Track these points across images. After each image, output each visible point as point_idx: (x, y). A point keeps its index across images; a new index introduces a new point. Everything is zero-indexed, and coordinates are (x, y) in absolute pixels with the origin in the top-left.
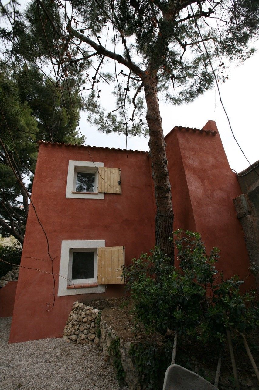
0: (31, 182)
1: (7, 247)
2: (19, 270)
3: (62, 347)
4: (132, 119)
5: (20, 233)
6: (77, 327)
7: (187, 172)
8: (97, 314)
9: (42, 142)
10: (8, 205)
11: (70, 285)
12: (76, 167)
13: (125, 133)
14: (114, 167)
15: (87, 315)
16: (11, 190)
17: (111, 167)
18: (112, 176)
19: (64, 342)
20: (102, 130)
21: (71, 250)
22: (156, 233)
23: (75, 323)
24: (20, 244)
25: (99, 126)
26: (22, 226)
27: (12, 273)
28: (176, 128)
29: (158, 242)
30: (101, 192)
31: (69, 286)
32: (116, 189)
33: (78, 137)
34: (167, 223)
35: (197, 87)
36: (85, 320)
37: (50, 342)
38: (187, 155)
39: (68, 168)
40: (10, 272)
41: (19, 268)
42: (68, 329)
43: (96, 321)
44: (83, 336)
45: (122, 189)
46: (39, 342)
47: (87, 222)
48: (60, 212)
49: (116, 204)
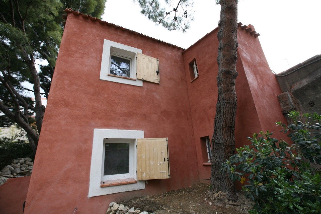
4: (175, 10)
11: (104, 183)
13: (164, 25)
14: (152, 56)
18: (150, 65)
21: (106, 140)
30: (139, 78)
31: (103, 184)
32: (154, 78)
39: (102, 47)
45: (160, 79)
47: (124, 109)
48: (93, 95)
49: (155, 94)
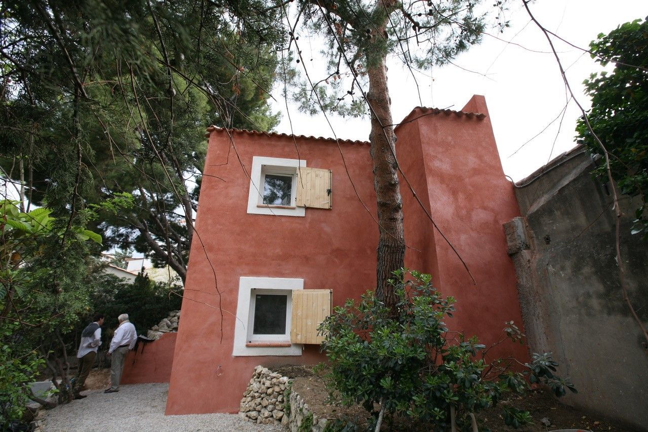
0: (197, 185)
1: (161, 283)
2: (179, 318)
3: (237, 425)
4: (350, 93)
5: (180, 263)
6: (259, 400)
7: (430, 180)
8: (287, 384)
9: (215, 128)
10: (163, 220)
11: (250, 342)
12: (264, 168)
13: (340, 114)
14: (321, 168)
15: (273, 385)
16: (167, 198)
17: (316, 166)
18: (318, 182)
19: (240, 420)
20: (304, 110)
21: (253, 291)
22: (378, 271)
23: (256, 394)
24: (179, 279)
25: (299, 104)
26: (183, 252)
27: (169, 322)
28: (417, 110)
29: (380, 285)
30: (300, 205)
31: (249, 343)
32: (324, 202)
33: (270, 115)
34: (394, 257)
35: (456, 40)
36: (270, 391)
37: (220, 418)
38: (432, 154)
39: (251, 169)
40: (166, 320)
41: (178, 314)
42: (246, 403)
43: (285, 393)
44: (267, 413)
45: (333, 202)
46: (206, 417)
47: (278, 251)
48: (239, 235)
49: (323, 225)
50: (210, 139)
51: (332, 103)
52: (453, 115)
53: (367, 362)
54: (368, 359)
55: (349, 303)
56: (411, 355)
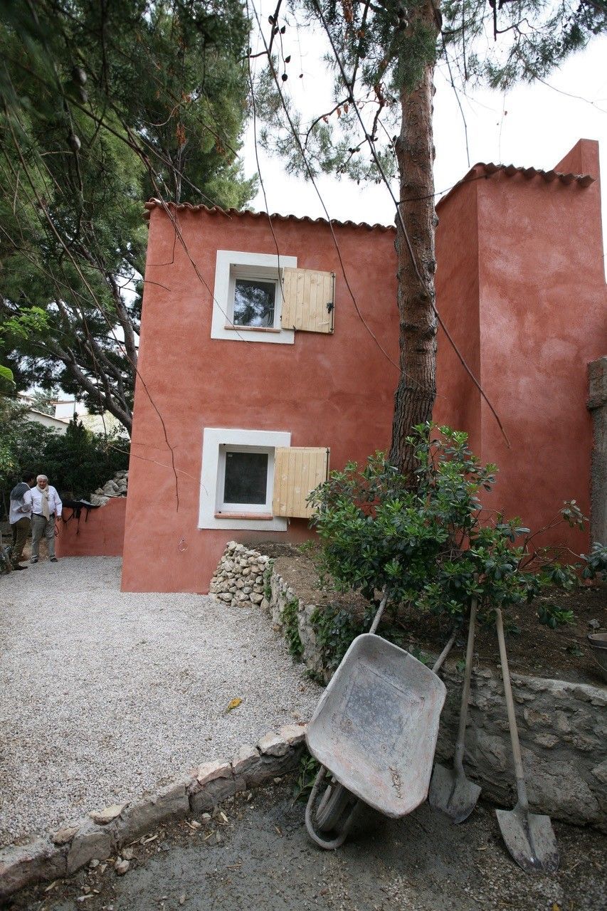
0: (138, 296)
1: (101, 434)
2: (127, 480)
3: (207, 607)
4: (370, 138)
5: (124, 408)
6: (233, 581)
7: (484, 291)
8: (267, 564)
9: (156, 203)
10: (94, 347)
11: (220, 512)
12: (234, 268)
13: (352, 177)
14: (320, 269)
15: (249, 565)
16: (97, 315)
17: (312, 267)
18: (314, 291)
19: (210, 601)
20: (295, 171)
21: (222, 447)
22: (395, 425)
23: (229, 574)
24: (124, 430)
25: (287, 159)
26: (127, 394)
27: (115, 484)
28: (478, 169)
29: (395, 445)
30: (287, 327)
31: (218, 514)
32: (321, 323)
33: (243, 179)
34: (419, 407)
35: (566, 26)
36: (246, 571)
37: (186, 598)
38: (494, 247)
39: (214, 270)
40: (111, 481)
41: (126, 475)
42: (217, 583)
43: (265, 574)
44: (242, 596)
45: (335, 323)
46: (170, 596)
47: (256, 393)
48: (200, 369)
49: (320, 357)
50: (151, 222)
51: (340, 157)
52: (537, 178)
53: (369, 543)
54: (371, 539)
55: (350, 467)
56: (428, 537)
